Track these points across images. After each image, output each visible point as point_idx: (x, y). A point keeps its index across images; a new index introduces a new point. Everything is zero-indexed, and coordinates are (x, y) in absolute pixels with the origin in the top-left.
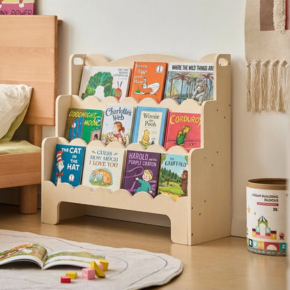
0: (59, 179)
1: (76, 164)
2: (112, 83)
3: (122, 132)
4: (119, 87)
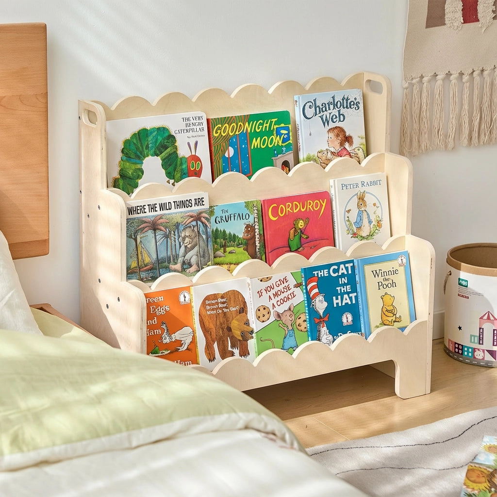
0: (324, 330)
1: (348, 293)
2: (176, 148)
3: (347, 145)
4: (193, 154)
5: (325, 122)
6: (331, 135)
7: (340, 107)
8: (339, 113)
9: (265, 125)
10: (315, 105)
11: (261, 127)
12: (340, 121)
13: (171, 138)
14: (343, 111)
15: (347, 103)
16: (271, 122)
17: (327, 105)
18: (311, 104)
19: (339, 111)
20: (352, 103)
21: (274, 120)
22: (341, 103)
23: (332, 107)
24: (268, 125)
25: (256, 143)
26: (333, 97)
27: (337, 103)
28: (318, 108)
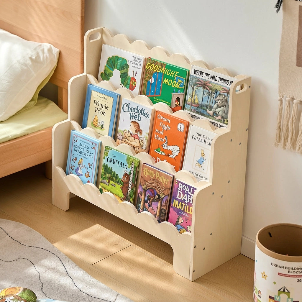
2: (128, 71)
3: (138, 134)
4: (134, 77)
5: (131, 117)
6: (132, 124)
7: (140, 113)
8: (139, 116)
9: (172, 73)
10: (129, 107)
11: (170, 73)
12: (138, 120)
13: (127, 66)
14: (141, 115)
15: (143, 112)
16: (176, 73)
17: (134, 109)
18: (127, 105)
19: (139, 115)
20: (146, 114)
21: (177, 72)
22: (140, 111)
23: (136, 111)
24: (173, 74)
25: (166, 81)
26: (138, 107)
27: (139, 110)
28: (129, 109)
